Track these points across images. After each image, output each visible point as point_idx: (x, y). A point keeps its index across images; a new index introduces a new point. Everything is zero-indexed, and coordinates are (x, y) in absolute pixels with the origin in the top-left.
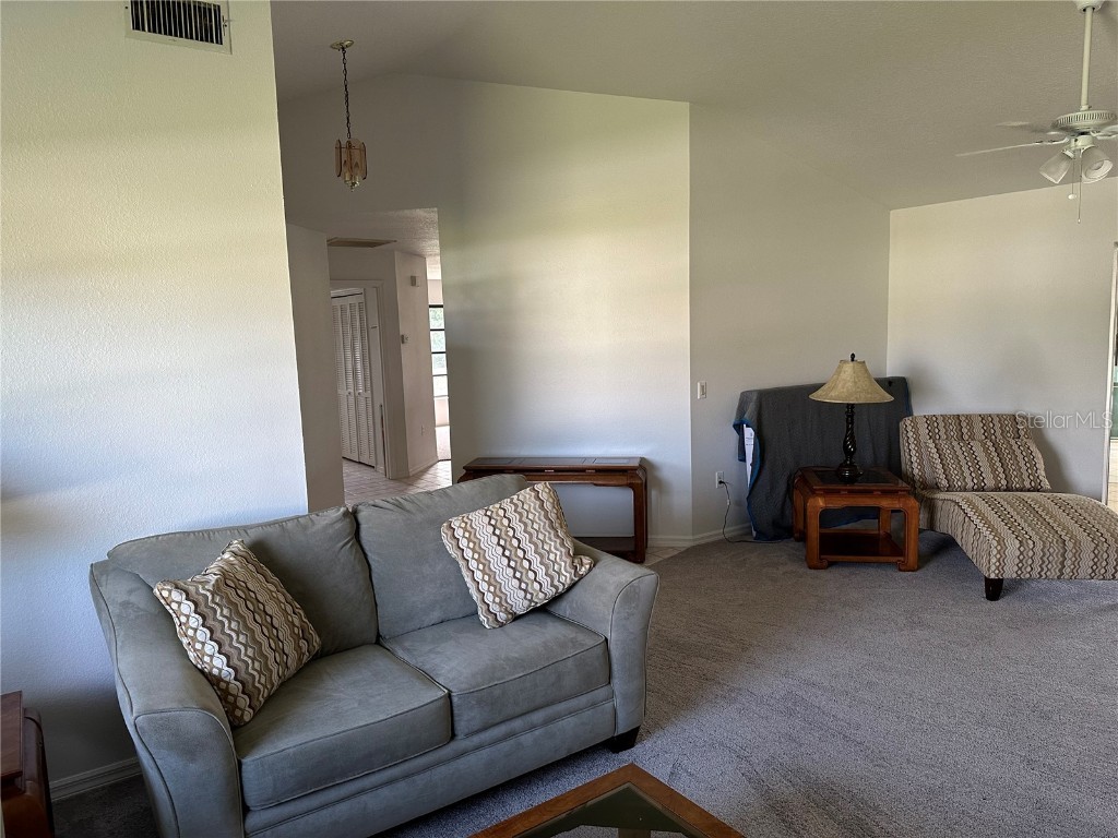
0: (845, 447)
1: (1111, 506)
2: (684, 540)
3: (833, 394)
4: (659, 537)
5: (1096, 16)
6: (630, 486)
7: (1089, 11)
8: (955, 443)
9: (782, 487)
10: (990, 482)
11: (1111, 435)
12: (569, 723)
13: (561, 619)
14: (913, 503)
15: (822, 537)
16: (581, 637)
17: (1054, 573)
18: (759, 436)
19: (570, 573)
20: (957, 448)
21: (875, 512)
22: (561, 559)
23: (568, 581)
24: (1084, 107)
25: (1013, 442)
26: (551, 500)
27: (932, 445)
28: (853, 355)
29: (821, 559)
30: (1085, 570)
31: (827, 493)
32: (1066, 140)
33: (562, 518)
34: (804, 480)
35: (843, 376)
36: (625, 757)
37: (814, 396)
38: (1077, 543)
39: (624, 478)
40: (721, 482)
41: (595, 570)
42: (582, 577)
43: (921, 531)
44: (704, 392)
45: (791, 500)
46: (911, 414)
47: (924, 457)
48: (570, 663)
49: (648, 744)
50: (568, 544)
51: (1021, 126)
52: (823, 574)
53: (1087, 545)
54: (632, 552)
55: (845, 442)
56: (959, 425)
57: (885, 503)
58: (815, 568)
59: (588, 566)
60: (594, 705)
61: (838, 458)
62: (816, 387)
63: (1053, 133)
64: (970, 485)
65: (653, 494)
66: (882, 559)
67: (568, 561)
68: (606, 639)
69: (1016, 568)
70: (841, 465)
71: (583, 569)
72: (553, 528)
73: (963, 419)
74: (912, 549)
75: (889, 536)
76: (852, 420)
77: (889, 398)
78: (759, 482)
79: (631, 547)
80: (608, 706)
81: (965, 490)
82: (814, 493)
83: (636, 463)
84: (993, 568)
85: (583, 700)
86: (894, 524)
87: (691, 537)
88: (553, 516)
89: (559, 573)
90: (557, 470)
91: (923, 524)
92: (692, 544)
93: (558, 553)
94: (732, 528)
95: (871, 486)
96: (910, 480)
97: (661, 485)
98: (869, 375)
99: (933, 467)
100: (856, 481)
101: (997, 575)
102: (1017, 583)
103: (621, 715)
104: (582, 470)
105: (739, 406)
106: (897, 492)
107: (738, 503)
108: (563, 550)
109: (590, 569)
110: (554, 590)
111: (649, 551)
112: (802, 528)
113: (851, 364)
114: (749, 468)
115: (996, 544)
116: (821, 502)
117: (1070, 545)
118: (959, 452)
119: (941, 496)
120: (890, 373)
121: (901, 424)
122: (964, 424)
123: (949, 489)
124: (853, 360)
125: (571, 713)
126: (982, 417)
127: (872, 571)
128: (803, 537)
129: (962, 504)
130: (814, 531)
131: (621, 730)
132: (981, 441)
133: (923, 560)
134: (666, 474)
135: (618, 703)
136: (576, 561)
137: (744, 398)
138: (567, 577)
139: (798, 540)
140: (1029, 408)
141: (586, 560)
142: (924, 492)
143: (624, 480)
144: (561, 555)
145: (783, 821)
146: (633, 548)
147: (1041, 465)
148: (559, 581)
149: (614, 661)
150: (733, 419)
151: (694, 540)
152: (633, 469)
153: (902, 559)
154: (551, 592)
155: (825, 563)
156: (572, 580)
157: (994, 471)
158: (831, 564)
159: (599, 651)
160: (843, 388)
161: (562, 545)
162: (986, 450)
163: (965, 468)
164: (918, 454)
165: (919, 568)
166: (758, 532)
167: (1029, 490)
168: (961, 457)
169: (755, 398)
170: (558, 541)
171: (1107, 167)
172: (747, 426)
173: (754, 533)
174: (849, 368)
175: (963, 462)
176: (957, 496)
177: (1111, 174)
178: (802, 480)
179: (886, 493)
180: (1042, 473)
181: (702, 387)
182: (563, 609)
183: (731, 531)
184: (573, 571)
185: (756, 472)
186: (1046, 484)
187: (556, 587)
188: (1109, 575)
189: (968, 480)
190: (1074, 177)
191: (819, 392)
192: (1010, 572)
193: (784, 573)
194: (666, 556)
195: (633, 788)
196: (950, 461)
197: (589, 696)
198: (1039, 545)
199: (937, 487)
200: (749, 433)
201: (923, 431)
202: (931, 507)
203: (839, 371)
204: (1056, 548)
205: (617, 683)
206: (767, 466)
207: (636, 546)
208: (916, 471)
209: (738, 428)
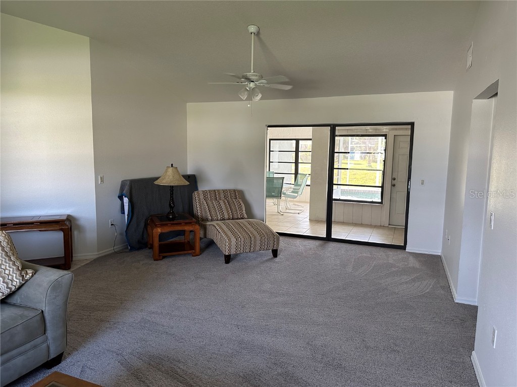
0: (170, 205)
1: (267, 224)
2: (92, 255)
3: (164, 181)
4: (79, 255)
5: (255, 36)
6: (61, 230)
7: (253, 34)
8: (214, 202)
9: (142, 225)
10: (226, 216)
11: (266, 197)
12: (19, 361)
13: (14, 305)
14: (197, 227)
15: (160, 245)
16: (26, 313)
17: (248, 250)
18: (131, 201)
19: (19, 280)
20: (214, 203)
21: (183, 233)
22: (13, 272)
23: (18, 284)
24: (252, 71)
25: (234, 200)
26: (6, 240)
27: (205, 203)
28: (172, 165)
29: (160, 256)
30: (258, 248)
31: (162, 226)
32: (247, 83)
33: (14, 250)
34: (152, 221)
35: (168, 173)
36: (55, 369)
37: (156, 183)
38: (255, 238)
39: (58, 226)
40: (112, 225)
41: (36, 276)
42: (27, 281)
43: (201, 239)
44: (102, 180)
45: (147, 230)
46: (197, 190)
47: (202, 208)
48: (19, 328)
49: (68, 360)
50: (18, 264)
51: (233, 76)
52: (161, 262)
53: (258, 237)
54: (63, 264)
55: (170, 203)
56: (215, 193)
57: (187, 228)
58: (157, 260)
59: (31, 275)
60: (35, 347)
61: (167, 210)
62: (157, 179)
63: (243, 80)
64: (219, 218)
65: (75, 233)
66: (186, 252)
67: (18, 273)
68: (42, 311)
69: (235, 250)
70: (168, 213)
71: (28, 276)
72: (8, 256)
73: (216, 191)
74: (198, 246)
75: (189, 242)
76: (173, 193)
77: (187, 183)
78: (131, 224)
79: (63, 262)
80: (45, 345)
81: (218, 220)
82: (156, 226)
83: (65, 218)
84: (227, 250)
85: (28, 346)
86: (191, 237)
87: (97, 253)
88: (7, 249)
89: (12, 280)
90: (15, 224)
91: (202, 235)
92: (98, 256)
93: (11, 269)
94: (118, 247)
95: (181, 221)
96: (197, 217)
97: (80, 228)
98: (179, 174)
99: (206, 212)
100: (175, 219)
101: (228, 253)
102: (236, 255)
103: (52, 349)
104: (32, 223)
105: (121, 187)
106: (190, 223)
107: (121, 234)
108: (15, 267)
109: (32, 276)
110: (9, 290)
111: (73, 262)
112: (151, 243)
113: (171, 168)
114: (126, 217)
115: (228, 240)
116: (159, 230)
117: (253, 239)
118: (215, 205)
119: (208, 223)
120: (189, 172)
121: (193, 194)
122: (217, 194)
123: (212, 220)
124: (172, 167)
125: (20, 354)
126: (224, 191)
127: (182, 258)
128: (152, 247)
129: (216, 225)
130: (156, 243)
131: (52, 356)
132: (223, 200)
133: (202, 250)
134: (82, 222)
135: (51, 343)
136: (23, 272)
137: (123, 184)
138: (17, 282)
139: (150, 248)
140: (240, 187)
141: (30, 272)
142: (202, 223)
143: (58, 227)
144: (13, 270)
145: (138, 378)
146: (64, 262)
147: (244, 209)
148: (12, 285)
149: (47, 322)
150: (118, 193)
151: (98, 255)
152: (63, 221)
153: (193, 251)
154: (7, 292)
155: (161, 257)
156: (21, 283)
157: (228, 212)
158: (164, 257)
159: (38, 318)
160: (168, 179)
161: (14, 264)
162: (225, 204)
163: (217, 211)
164: (200, 207)
165: (200, 254)
166: (131, 247)
167: (240, 219)
168: (216, 207)
169: (128, 183)
170: (11, 263)
171: (260, 96)
172: (125, 197)
173: (129, 247)
174: (170, 170)
175: (217, 209)
176: (214, 223)
177: (261, 99)
178: (150, 221)
179: (186, 224)
180: (244, 212)
181: (101, 178)
182: (16, 299)
183: (118, 248)
184: (21, 278)
185: (130, 218)
186: (246, 216)
187: (10, 289)
188: (265, 249)
189: (219, 216)
190: (249, 99)
191: (158, 181)
192: (233, 252)
193: (142, 265)
194: (83, 264)
195: (56, 384)
196: (212, 209)
197: (32, 343)
198: (243, 239)
199: (207, 220)
200: (126, 200)
201: (202, 197)
202: (205, 228)
203: (166, 171)
204: (248, 241)
205: (50, 333)
206: (135, 215)
207: (65, 261)
208: (199, 214)
209: (121, 198)
